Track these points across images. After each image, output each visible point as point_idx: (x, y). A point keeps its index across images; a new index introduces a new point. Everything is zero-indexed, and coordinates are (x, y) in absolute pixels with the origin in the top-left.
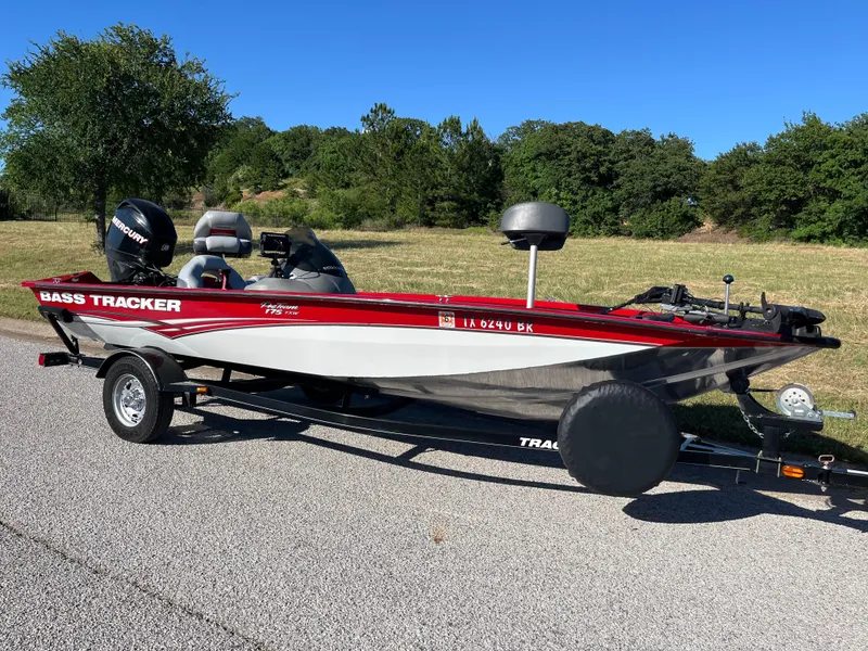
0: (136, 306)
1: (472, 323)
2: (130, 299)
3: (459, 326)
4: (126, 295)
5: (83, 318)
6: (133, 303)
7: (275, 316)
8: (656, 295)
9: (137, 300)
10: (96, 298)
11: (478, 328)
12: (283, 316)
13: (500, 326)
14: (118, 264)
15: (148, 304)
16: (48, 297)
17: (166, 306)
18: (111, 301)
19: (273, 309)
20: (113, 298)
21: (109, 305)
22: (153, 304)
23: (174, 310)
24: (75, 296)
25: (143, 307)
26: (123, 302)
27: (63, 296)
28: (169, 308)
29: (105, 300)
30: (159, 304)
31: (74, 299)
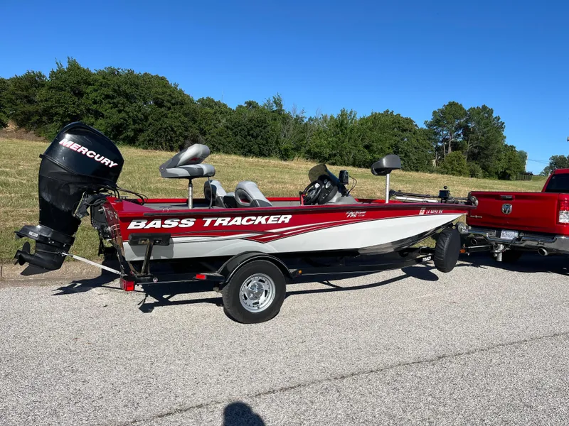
0: (251, 223)
2: (247, 218)
4: (243, 216)
6: (248, 221)
7: (352, 218)
9: (254, 218)
10: (208, 221)
12: (357, 217)
14: (71, 186)
15: (262, 220)
16: (142, 225)
17: (278, 220)
18: (225, 221)
19: (353, 214)
20: (229, 219)
21: (220, 224)
22: (267, 220)
23: (283, 222)
24: (184, 221)
25: (256, 223)
26: (238, 221)
27: (166, 222)
28: (280, 222)
29: (219, 221)
30: (272, 220)
31: (180, 223)
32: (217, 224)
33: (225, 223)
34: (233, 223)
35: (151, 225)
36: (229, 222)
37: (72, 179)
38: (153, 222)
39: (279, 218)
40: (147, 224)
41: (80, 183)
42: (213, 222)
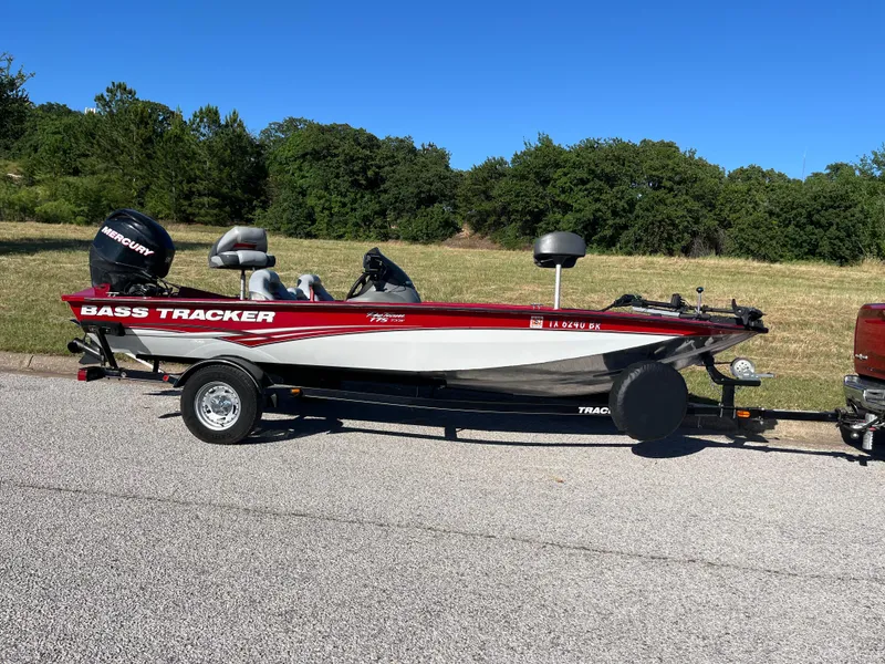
0: (218, 318)
1: (556, 324)
2: (210, 312)
3: (546, 327)
4: (206, 308)
5: (136, 331)
6: (214, 315)
8: (627, 300)
9: (220, 312)
11: (560, 328)
12: (389, 322)
13: (577, 325)
14: (111, 275)
15: (234, 315)
16: (93, 311)
17: (256, 318)
18: (185, 314)
19: (379, 317)
20: (188, 311)
21: (180, 317)
22: (240, 316)
23: (264, 320)
24: (135, 310)
25: (226, 319)
26: (199, 314)
27: (117, 309)
28: (259, 319)
29: (176, 314)
30: (247, 316)
31: (132, 312)
32: (175, 316)
33: (185, 316)
34: (193, 317)
35: (101, 313)
36: (189, 315)
37: (110, 268)
38: (103, 309)
39: (257, 316)
40: (98, 311)
41: (119, 273)
42: (170, 314)
